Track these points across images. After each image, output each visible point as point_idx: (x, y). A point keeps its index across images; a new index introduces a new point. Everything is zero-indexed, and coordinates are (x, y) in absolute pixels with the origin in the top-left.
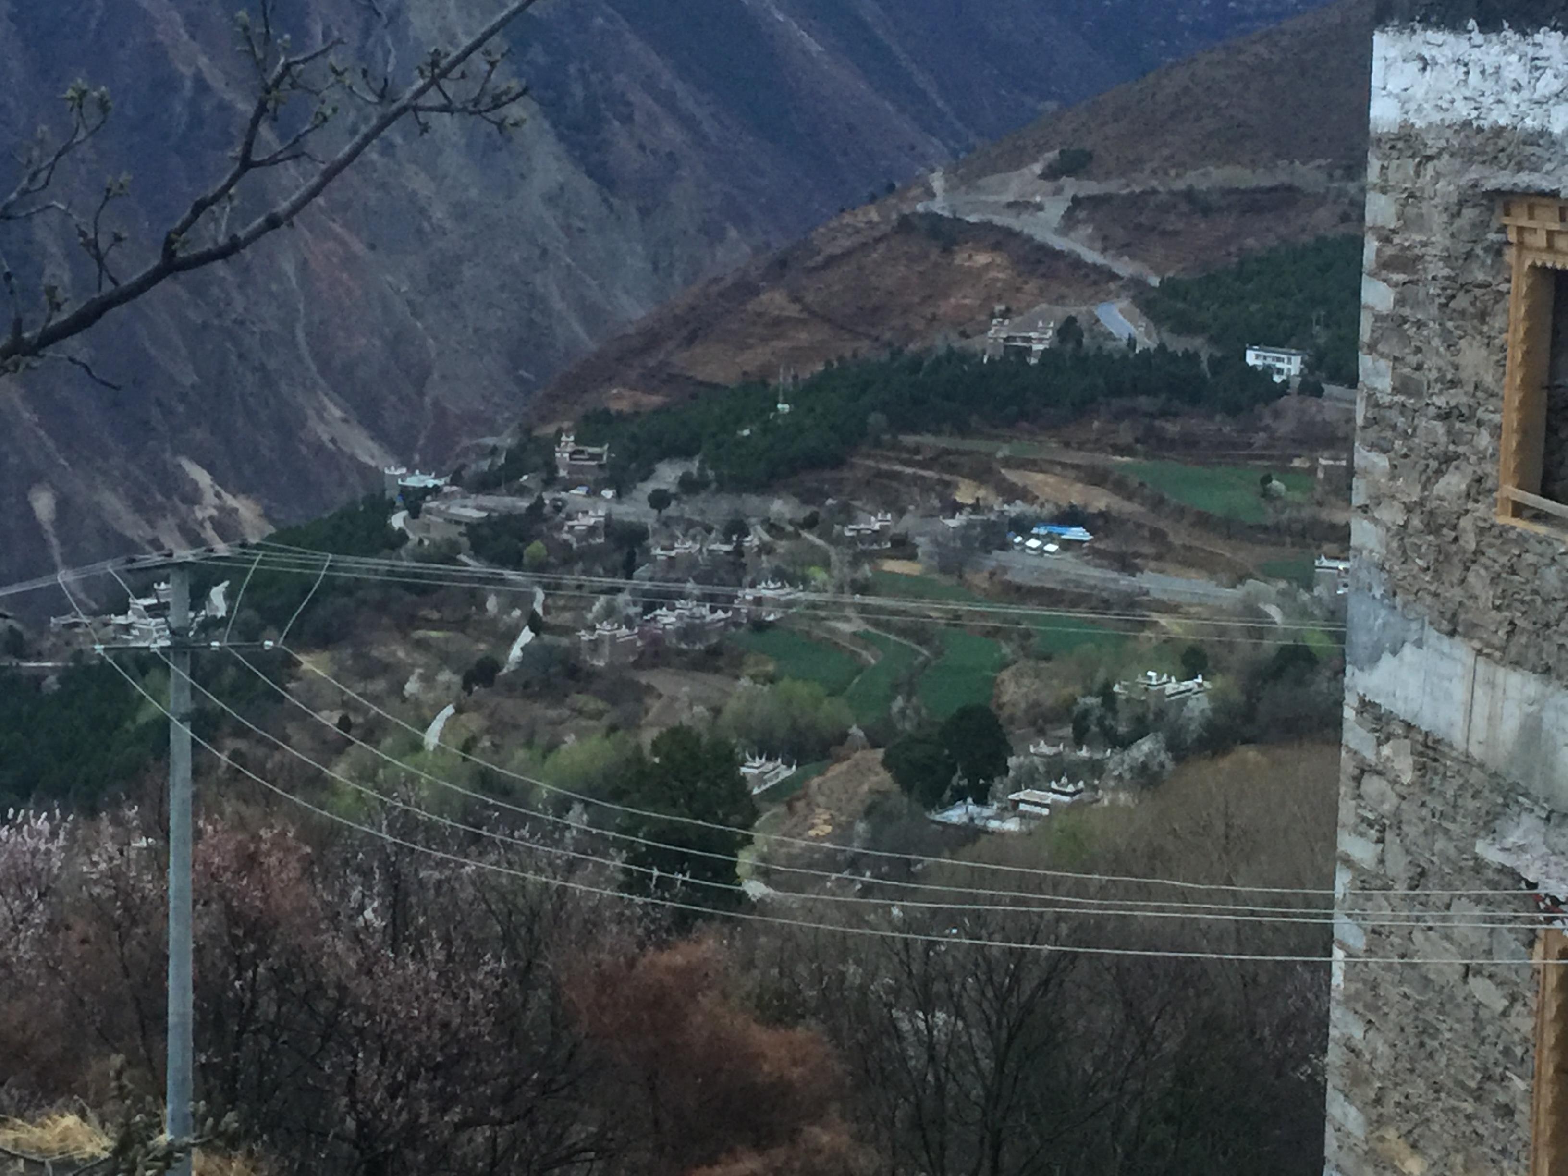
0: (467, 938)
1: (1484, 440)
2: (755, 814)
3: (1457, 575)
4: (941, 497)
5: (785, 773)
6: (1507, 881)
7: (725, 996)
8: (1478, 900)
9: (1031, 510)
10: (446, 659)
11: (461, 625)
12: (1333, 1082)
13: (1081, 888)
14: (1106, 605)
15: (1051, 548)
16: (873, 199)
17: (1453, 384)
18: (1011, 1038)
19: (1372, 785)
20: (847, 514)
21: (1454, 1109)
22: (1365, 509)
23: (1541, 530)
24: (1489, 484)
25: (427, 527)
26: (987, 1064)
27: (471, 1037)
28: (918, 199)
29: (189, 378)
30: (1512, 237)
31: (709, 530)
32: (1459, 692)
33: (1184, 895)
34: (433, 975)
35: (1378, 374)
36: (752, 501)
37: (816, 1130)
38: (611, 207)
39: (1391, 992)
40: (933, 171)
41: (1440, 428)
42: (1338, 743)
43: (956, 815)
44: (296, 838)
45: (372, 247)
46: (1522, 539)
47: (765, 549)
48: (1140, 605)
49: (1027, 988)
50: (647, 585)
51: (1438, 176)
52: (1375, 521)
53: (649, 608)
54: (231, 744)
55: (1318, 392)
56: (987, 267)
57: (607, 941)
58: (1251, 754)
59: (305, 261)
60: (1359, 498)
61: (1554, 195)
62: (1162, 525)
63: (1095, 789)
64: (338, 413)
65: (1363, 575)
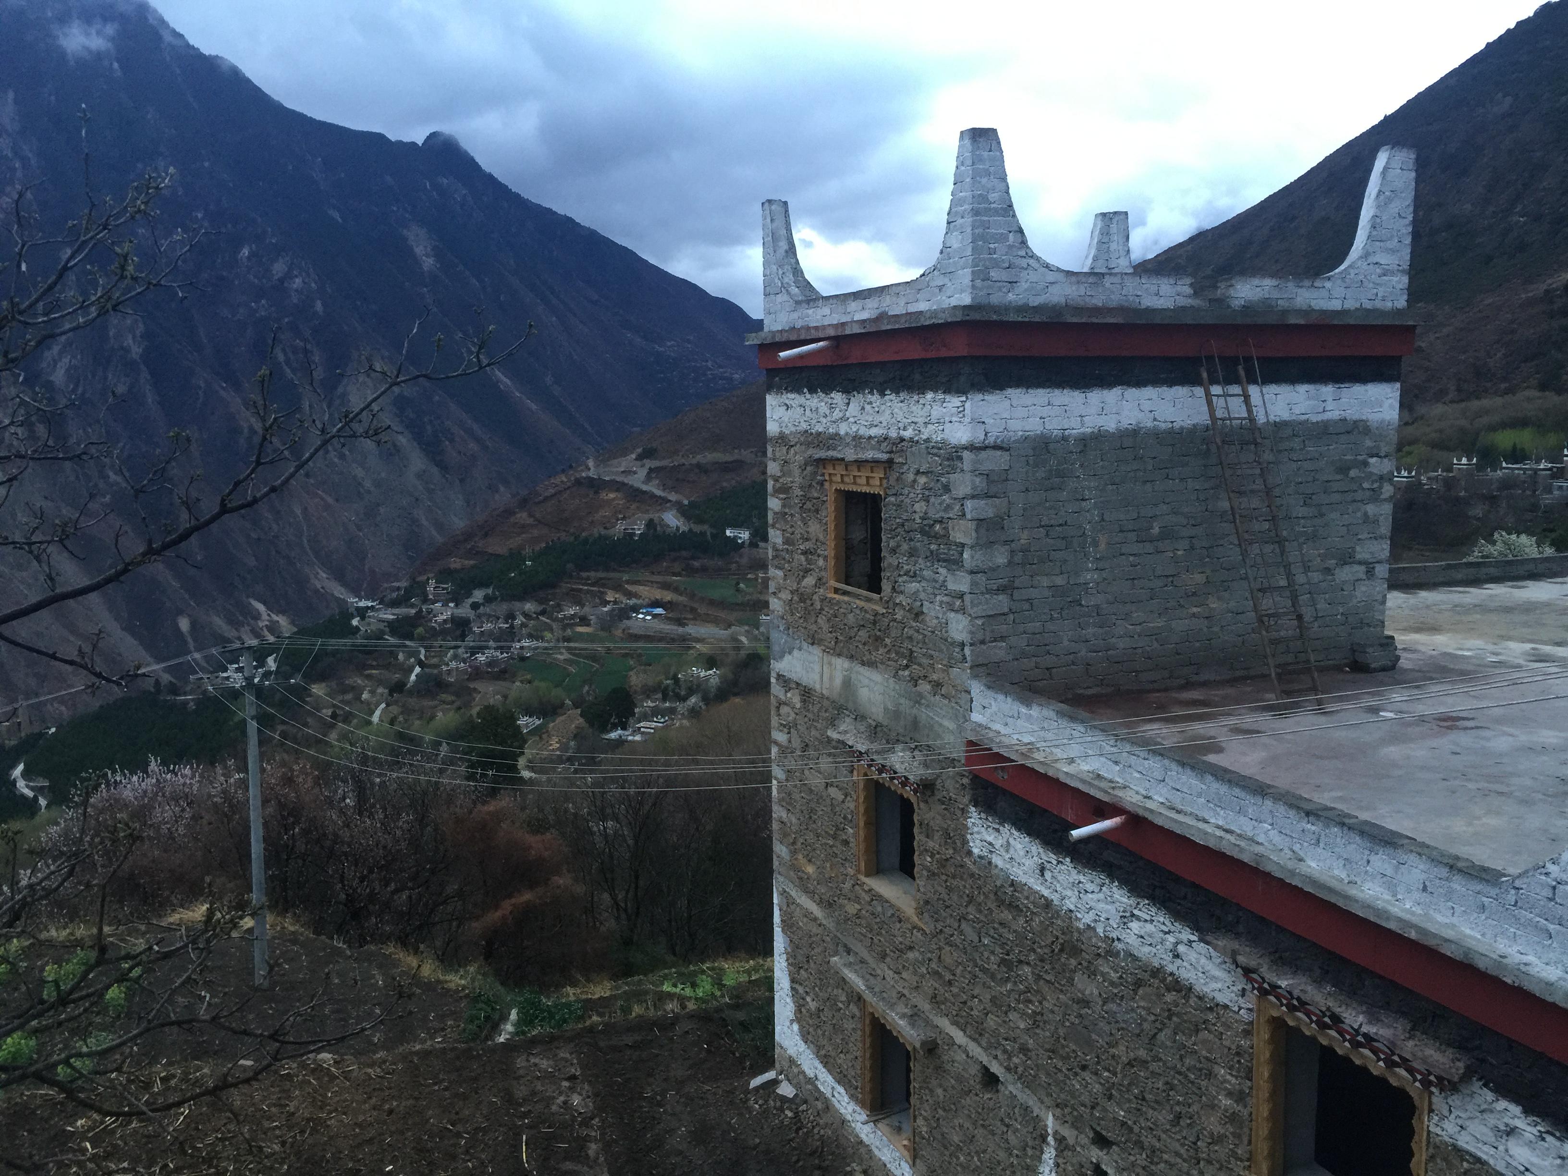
0: (394, 806)
1: (821, 562)
2: (525, 742)
3: (813, 620)
4: (600, 598)
5: (538, 722)
6: (841, 746)
7: (513, 822)
8: (830, 755)
9: (639, 602)
10: (380, 682)
11: (387, 667)
12: (776, 836)
13: (667, 763)
14: (673, 640)
15: (649, 618)
16: (563, 471)
17: (807, 540)
18: (640, 829)
19: (784, 710)
20: (559, 608)
21: (826, 844)
22: (774, 593)
23: (846, 598)
24: (824, 580)
25: (369, 624)
26: (631, 842)
27: (398, 851)
28: (582, 471)
29: (252, 562)
30: (827, 478)
31: (498, 618)
32: (817, 668)
33: (712, 763)
34: (378, 825)
35: (776, 537)
36: (517, 605)
37: (556, 878)
38: (447, 479)
39: (796, 796)
40: (588, 458)
41: (803, 558)
42: (768, 693)
43: (613, 735)
44: (311, 768)
45: (337, 500)
46: (839, 602)
47: (523, 625)
48: (688, 640)
49: (647, 808)
50: (472, 644)
51: (796, 453)
52: (779, 599)
53: (473, 654)
54: (280, 728)
55: (757, 546)
56: (614, 499)
57: (458, 803)
58: (737, 700)
59: (306, 508)
60: (772, 589)
61: (843, 459)
62: (695, 605)
63: (673, 719)
64: (324, 575)
65: (775, 621)
